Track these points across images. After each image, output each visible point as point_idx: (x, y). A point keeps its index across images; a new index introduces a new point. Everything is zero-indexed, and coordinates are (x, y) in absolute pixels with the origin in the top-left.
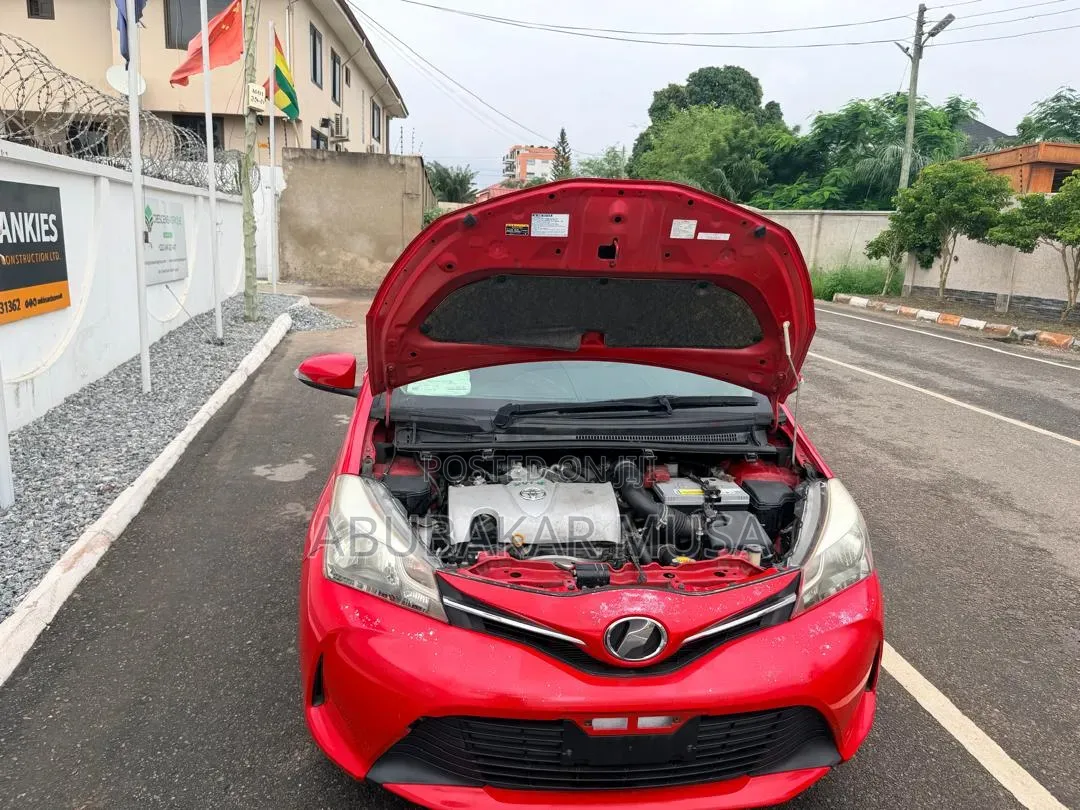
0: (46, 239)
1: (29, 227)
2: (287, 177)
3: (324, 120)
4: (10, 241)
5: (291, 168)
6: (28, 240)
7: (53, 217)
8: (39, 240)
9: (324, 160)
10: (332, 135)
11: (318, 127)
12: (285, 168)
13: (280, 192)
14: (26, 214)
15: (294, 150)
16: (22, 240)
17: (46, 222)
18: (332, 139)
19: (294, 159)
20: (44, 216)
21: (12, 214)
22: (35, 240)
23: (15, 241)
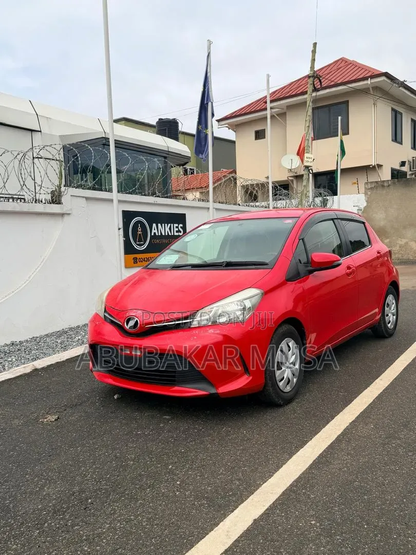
0: (176, 234)
1: (167, 229)
2: (367, 199)
3: (402, 162)
4: (157, 234)
5: (369, 193)
6: (167, 234)
7: (181, 225)
8: (173, 234)
9: (389, 186)
10: (410, 170)
11: (397, 167)
12: (366, 194)
13: (362, 207)
14: (166, 225)
15: (372, 182)
16: (163, 234)
17: (177, 227)
18: (410, 173)
19: (371, 188)
20: (177, 225)
21: (159, 225)
22: (170, 234)
23: (160, 234)
